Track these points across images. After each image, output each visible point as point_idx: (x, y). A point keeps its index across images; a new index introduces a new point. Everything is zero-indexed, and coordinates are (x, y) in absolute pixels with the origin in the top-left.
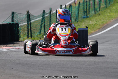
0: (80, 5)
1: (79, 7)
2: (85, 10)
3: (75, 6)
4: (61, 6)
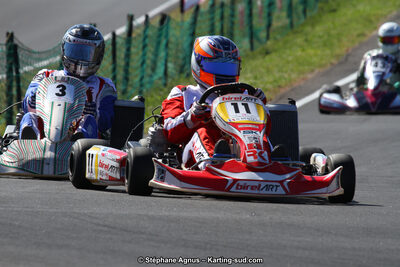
0: (199, 18)
1: (194, 22)
4: (131, 18)
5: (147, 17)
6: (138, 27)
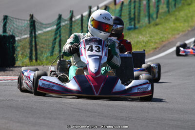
0: (124, 8)
1: (121, 10)
2: (132, 16)
3: (115, 9)
4: (90, 8)
5: (98, 7)
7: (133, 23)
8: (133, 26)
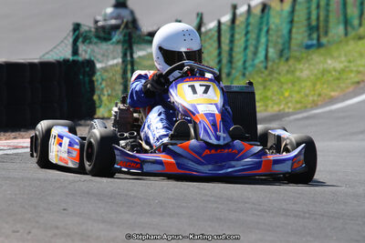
1: (293, 11)
2: (314, 23)
3: (282, 10)
4: (235, 7)
5: (249, 6)
6: (241, 15)
7: (315, 36)
8: (315, 42)
